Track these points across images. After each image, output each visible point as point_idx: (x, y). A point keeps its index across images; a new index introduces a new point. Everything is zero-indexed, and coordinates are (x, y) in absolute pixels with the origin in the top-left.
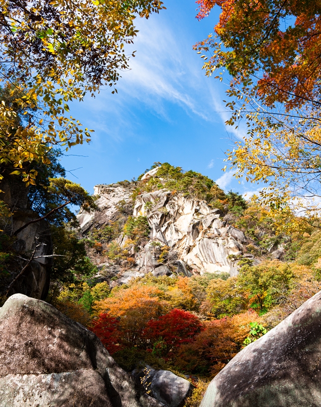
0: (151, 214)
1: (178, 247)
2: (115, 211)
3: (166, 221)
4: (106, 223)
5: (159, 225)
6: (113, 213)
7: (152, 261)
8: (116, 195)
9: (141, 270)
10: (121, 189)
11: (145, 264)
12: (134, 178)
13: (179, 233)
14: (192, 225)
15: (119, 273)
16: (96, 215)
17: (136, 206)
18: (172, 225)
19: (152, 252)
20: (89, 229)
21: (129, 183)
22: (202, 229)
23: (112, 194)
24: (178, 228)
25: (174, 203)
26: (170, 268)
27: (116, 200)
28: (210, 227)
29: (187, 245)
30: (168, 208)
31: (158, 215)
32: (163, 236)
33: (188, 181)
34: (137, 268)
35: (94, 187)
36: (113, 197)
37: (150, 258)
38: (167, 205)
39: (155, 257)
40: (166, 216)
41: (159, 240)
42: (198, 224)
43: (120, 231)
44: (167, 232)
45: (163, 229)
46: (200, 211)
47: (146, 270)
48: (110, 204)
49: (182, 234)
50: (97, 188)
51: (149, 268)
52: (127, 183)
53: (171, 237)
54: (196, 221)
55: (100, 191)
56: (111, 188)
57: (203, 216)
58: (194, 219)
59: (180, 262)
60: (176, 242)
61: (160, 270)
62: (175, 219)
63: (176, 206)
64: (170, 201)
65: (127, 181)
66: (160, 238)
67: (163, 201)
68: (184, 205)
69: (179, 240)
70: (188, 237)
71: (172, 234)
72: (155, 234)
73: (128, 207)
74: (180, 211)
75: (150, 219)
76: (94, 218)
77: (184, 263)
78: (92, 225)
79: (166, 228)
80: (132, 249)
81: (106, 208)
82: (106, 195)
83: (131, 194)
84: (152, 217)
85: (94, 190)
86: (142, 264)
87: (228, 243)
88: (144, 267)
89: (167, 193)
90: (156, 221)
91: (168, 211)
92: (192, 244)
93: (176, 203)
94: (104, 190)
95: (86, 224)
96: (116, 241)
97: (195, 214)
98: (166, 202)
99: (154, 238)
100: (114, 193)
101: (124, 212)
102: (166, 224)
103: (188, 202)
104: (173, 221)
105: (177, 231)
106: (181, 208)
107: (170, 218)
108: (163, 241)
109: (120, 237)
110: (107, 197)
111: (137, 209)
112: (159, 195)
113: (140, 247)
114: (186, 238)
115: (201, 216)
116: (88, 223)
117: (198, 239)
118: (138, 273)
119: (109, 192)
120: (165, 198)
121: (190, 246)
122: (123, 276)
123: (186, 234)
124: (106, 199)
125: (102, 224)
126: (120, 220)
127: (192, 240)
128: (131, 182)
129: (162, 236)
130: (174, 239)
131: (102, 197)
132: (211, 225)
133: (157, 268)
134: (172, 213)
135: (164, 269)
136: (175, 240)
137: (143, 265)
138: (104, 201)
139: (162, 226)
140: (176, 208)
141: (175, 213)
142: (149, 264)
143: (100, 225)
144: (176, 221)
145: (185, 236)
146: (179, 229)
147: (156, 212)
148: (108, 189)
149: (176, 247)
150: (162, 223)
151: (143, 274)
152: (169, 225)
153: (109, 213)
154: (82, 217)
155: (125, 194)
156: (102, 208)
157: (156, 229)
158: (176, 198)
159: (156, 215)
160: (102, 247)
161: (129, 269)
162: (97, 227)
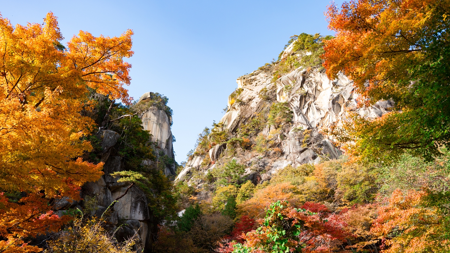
0: (291, 97)
1: (322, 126)
2: (260, 101)
3: (307, 102)
4: (252, 117)
5: (300, 107)
6: (258, 103)
7: (296, 147)
8: (258, 84)
9: (288, 158)
10: (262, 75)
11: (291, 151)
12: (274, 59)
13: (321, 111)
14: (331, 101)
15: (269, 164)
16: (241, 110)
17: (278, 91)
18: (313, 104)
19: (296, 137)
20: (237, 126)
21: (270, 66)
22: (344, 102)
23: (254, 83)
24: (319, 106)
25: (311, 81)
26: (315, 151)
27: (259, 88)
28: (350, 99)
29: (331, 122)
30: (306, 88)
31: (297, 97)
32: (305, 118)
33: (321, 53)
34: (285, 157)
35: (237, 81)
36: (256, 86)
37: (294, 145)
38: (304, 85)
39: (300, 142)
40: (305, 97)
41: (302, 123)
42: (338, 97)
43: (266, 120)
44: (309, 113)
45: (304, 111)
46: (339, 84)
47: (292, 157)
48: (254, 94)
49: (324, 111)
50: (239, 81)
51: (295, 154)
52: (268, 66)
53: (314, 117)
54: (335, 95)
55: (242, 83)
56: (253, 77)
57: (341, 88)
58: (334, 93)
59: (325, 142)
60: (319, 121)
61: (305, 154)
62: (314, 97)
63: (313, 83)
64: (306, 80)
65: (268, 65)
66: (302, 121)
67: (300, 82)
68: (322, 80)
69: (321, 118)
70: (331, 113)
71: (314, 114)
72: (297, 118)
73: (271, 92)
74: (319, 88)
75: (291, 103)
76: (240, 113)
77: (330, 142)
78: (239, 122)
79: (307, 109)
80: (279, 138)
81: (250, 100)
82: (249, 86)
83: (273, 77)
84: (292, 100)
85: (237, 83)
86: (288, 152)
87: (370, 113)
88: (291, 154)
89: (302, 72)
90: (296, 103)
91: (306, 91)
92: (335, 120)
93: (313, 80)
94: (246, 82)
95: (234, 122)
96: (265, 132)
97: (333, 88)
98: (303, 82)
99: (296, 123)
100: (256, 82)
101: (268, 100)
102: (306, 106)
103: (324, 76)
104: (313, 100)
105: (318, 109)
106: (319, 84)
107: (310, 97)
108: (306, 123)
109: (267, 127)
110: (250, 88)
111: (279, 93)
112: (295, 76)
113: (285, 134)
114: (328, 115)
115: (340, 88)
116: (235, 120)
117: (340, 113)
118: (285, 161)
119: (250, 82)
120: (301, 79)
121: (334, 123)
122: (272, 167)
123: (328, 110)
124: (249, 91)
125: (249, 117)
126: (265, 109)
127: (334, 116)
128: (271, 64)
129: (303, 119)
130: (316, 118)
131: (245, 89)
132: (351, 96)
133: (303, 154)
134: (310, 92)
135: (309, 153)
136: (317, 120)
137: (290, 153)
138: (247, 92)
139: (304, 108)
140: (314, 86)
141: (314, 91)
142: (294, 151)
143: (247, 119)
144: (316, 99)
145: (327, 113)
146: (320, 108)
147: (295, 95)
148: (249, 79)
149: (320, 127)
150: (303, 105)
151: (290, 162)
152: (309, 105)
153: (253, 104)
154: (230, 115)
155: (267, 79)
156: (247, 100)
157: (297, 113)
158: (312, 75)
159: (296, 98)
160: (251, 142)
161: (277, 158)
162: (244, 123)
